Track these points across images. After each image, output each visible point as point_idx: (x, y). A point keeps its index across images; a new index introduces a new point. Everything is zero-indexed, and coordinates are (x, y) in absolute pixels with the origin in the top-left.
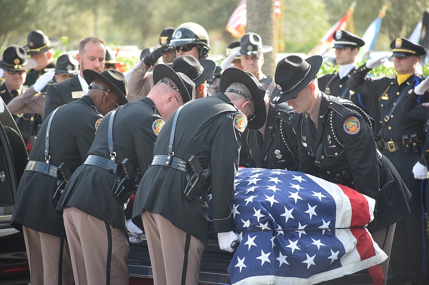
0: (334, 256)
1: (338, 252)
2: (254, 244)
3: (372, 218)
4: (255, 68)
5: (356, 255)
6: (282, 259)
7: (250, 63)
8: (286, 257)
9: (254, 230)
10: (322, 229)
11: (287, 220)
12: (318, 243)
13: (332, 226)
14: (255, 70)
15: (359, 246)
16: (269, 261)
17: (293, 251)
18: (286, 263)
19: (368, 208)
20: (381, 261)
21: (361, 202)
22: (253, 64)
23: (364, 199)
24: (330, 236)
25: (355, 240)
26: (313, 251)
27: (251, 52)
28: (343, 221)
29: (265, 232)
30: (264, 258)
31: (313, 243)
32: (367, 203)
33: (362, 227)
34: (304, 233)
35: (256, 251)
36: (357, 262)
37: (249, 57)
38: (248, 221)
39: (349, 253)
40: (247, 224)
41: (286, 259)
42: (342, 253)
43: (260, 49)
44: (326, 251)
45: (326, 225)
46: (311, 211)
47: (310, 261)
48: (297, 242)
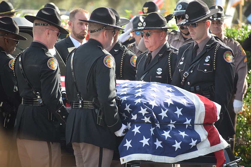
0: (193, 143)
1: (196, 141)
2: (139, 132)
3: (218, 118)
4: (219, 30)
5: (208, 143)
6: (158, 144)
7: (215, 27)
8: (161, 142)
9: (140, 122)
10: (186, 124)
11: (163, 118)
12: (183, 134)
13: (192, 123)
14: (219, 32)
15: (209, 137)
16: (148, 144)
17: (166, 138)
18: (161, 146)
19: (216, 111)
20: (223, 147)
21: (212, 107)
22: (217, 28)
23: (214, 104)
24: (191, 130)
25: (207, 133)
26: (179, 139)
27: (216, 18)
28: (199, 119)
29: (147, 124)
30: (145, 141)
31: (180, 134)
32: (216, 108)
33: (211, 124)
34: (174, 127)
35: (139, 137)
36: (208, 148)
37: (215, 22)
38: (136, 115)
39: (203, 141)
40: (135, 117)
41: (161, 144)
42: (199, 141)
43: (223, 17)
44: (189, 139)
45: (188, 122)
46: (179, 112)
47: (177, 145)
48: (169, 132)
